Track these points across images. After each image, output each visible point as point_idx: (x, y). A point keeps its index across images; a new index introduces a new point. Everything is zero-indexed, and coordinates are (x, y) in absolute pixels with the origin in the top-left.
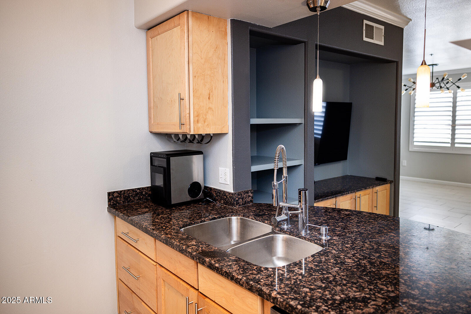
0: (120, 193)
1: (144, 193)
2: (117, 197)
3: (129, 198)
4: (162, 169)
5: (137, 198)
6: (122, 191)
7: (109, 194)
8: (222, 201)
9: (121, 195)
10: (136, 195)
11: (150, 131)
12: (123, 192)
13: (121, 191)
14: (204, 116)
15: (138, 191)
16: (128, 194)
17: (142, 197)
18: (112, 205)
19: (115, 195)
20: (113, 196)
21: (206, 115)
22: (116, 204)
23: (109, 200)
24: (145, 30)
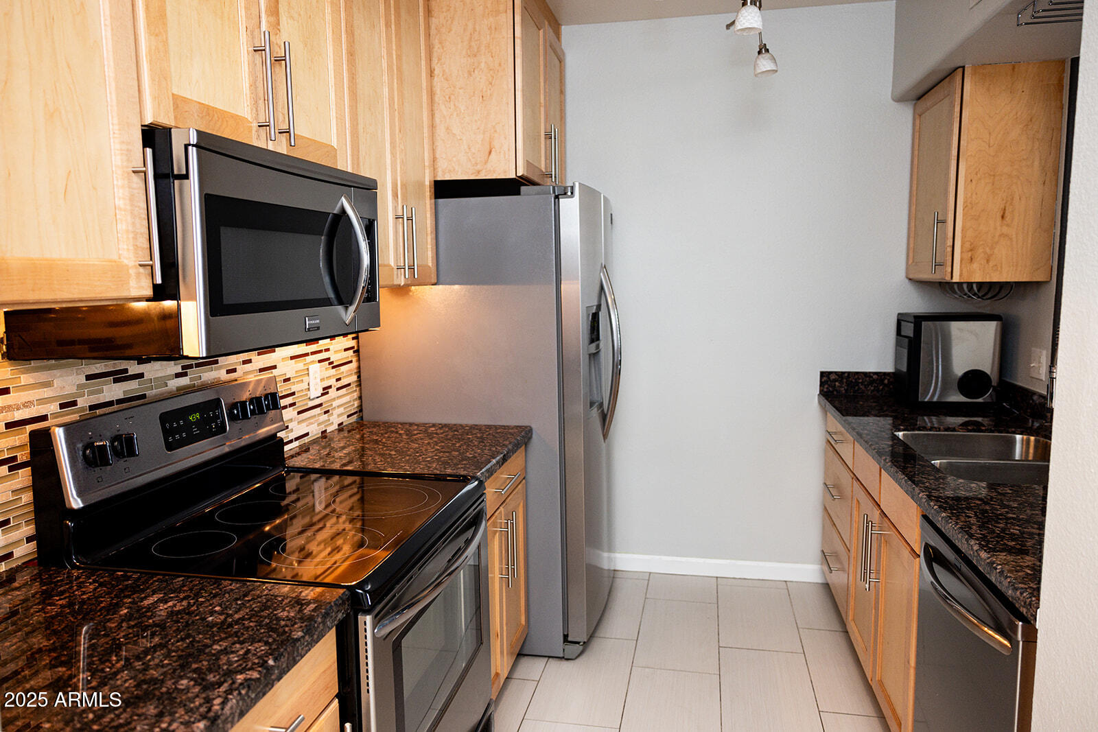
0: (841, 375)
1: (886, 381)
2: (835, 380)
3: (858, 385)
4: (907, 340)
5: (872, 388)
6: (845, 373)
7: (823, 374)
8: (1029, 411)
9: (842, 379)
10: (871, 383)
11: (907, 277)
12: (846, 375)
13: (843, 373)
14: (988, 250)
15: (875, 377)
16: (856, 379)
17: (881, 387)
18: (826, 392)
19: (833, 377)
20: (829, 378)
21: (992, 248)
22: (832, 392)
23: (822, 384)
24: (914, 100)
